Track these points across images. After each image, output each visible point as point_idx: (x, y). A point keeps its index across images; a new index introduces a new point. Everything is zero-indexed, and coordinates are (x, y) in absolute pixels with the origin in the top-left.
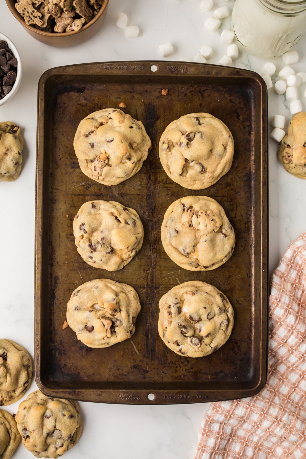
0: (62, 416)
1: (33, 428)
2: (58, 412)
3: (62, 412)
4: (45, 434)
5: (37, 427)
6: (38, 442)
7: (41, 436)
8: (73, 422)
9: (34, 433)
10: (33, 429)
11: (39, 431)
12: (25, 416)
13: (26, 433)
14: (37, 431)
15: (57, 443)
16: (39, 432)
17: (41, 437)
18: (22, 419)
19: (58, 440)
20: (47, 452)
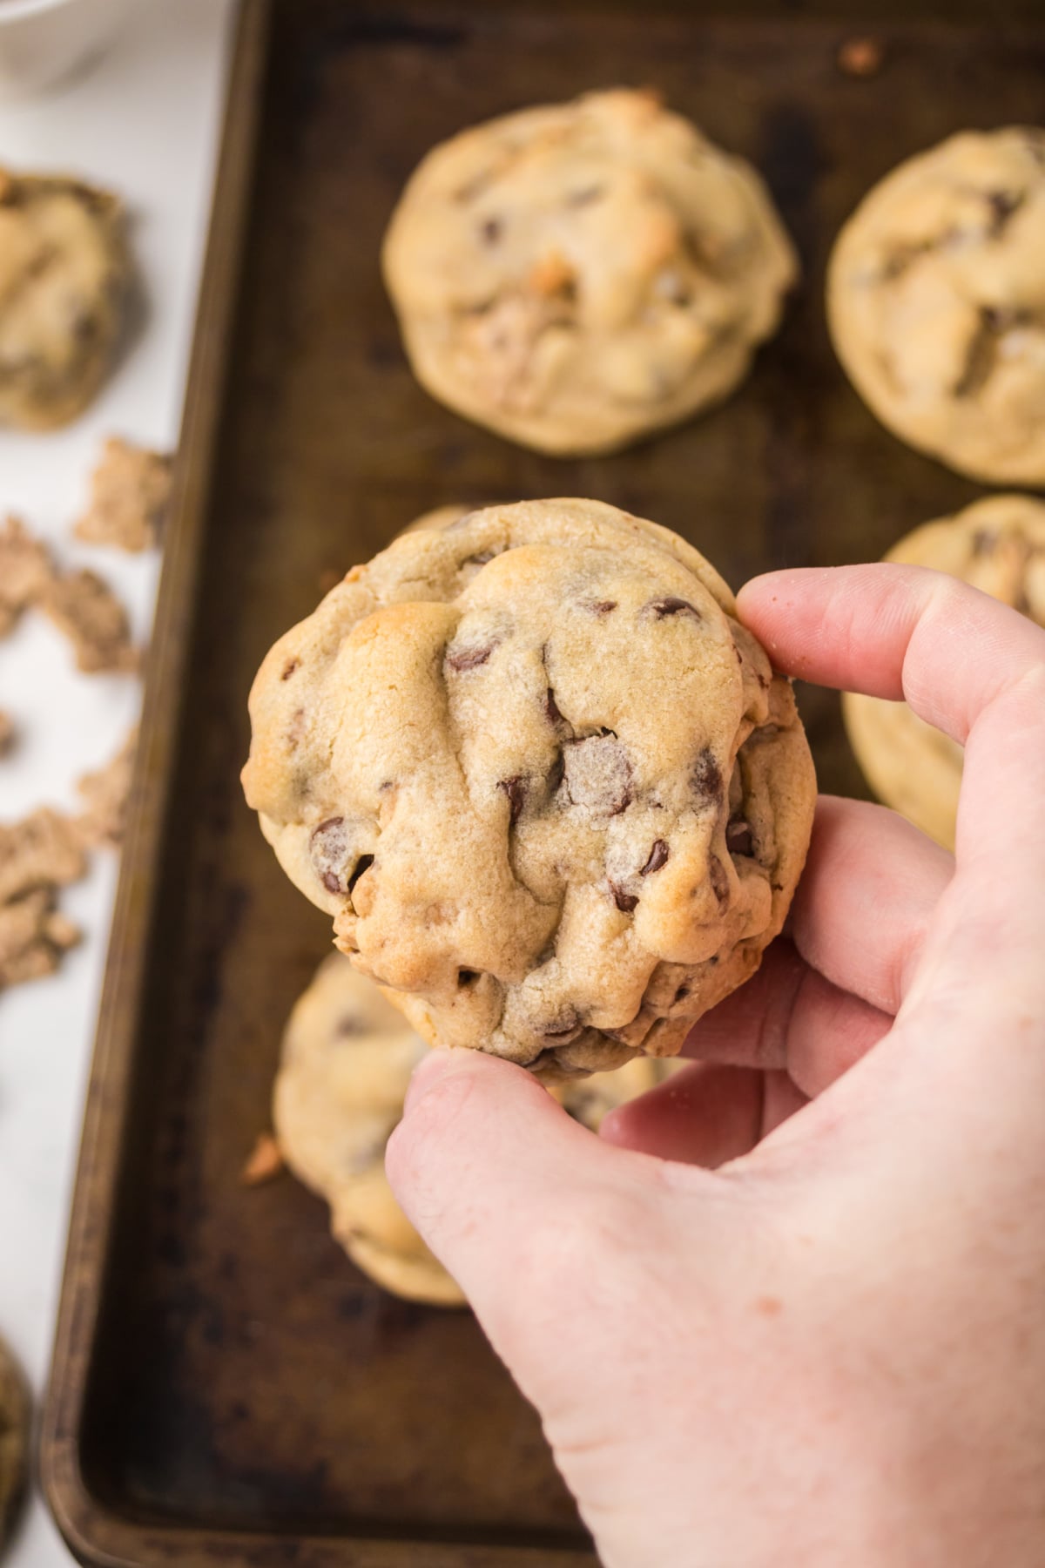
0: (586, 620)
1: (380, 771)
2: (550, 602)
3: (585, 593)
4: (487, 798)
5: (407, 752)
6: (443, 867)
7: (454, 812)
8: (691, 640)
9: (393, 803)
10: (377, 783)
11: (432, 777)
12: (300, 713)
13: (339, 843)
14: (415, 780)
15: (615, 851)
16: (431, 789)
17: (463, 820)
18: (283, 745)
19: (617, 827)
20: (552, 965)
